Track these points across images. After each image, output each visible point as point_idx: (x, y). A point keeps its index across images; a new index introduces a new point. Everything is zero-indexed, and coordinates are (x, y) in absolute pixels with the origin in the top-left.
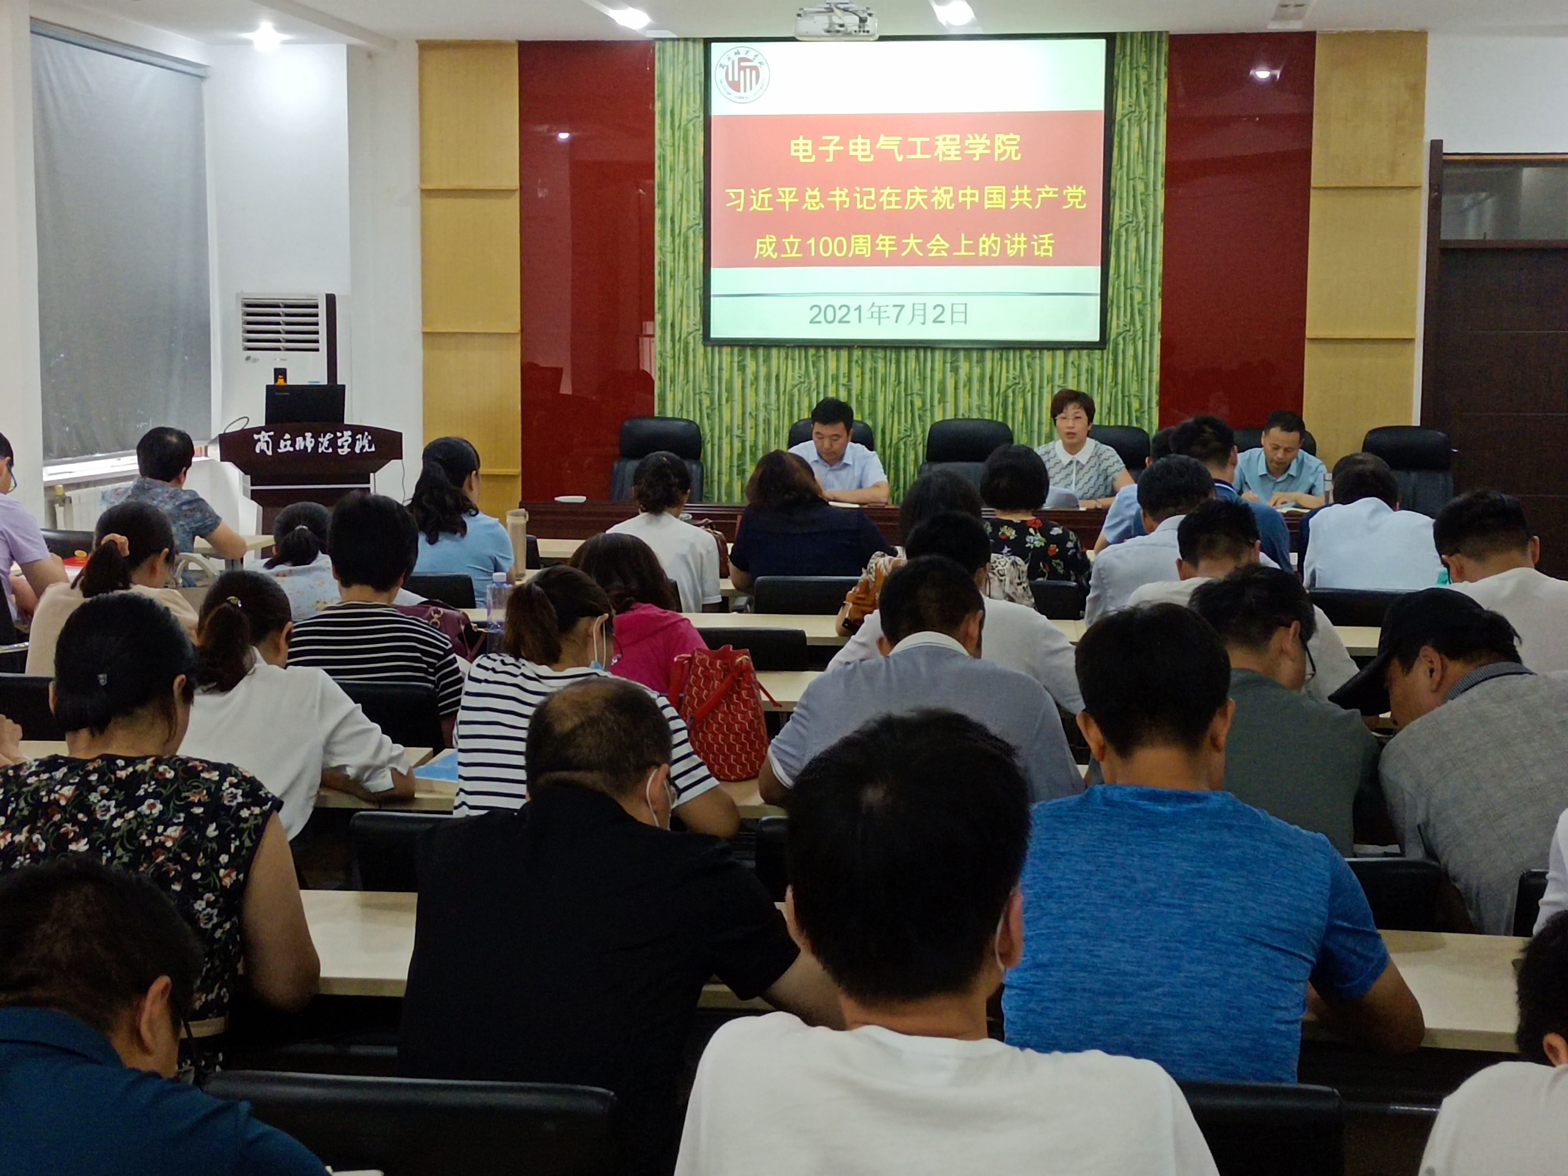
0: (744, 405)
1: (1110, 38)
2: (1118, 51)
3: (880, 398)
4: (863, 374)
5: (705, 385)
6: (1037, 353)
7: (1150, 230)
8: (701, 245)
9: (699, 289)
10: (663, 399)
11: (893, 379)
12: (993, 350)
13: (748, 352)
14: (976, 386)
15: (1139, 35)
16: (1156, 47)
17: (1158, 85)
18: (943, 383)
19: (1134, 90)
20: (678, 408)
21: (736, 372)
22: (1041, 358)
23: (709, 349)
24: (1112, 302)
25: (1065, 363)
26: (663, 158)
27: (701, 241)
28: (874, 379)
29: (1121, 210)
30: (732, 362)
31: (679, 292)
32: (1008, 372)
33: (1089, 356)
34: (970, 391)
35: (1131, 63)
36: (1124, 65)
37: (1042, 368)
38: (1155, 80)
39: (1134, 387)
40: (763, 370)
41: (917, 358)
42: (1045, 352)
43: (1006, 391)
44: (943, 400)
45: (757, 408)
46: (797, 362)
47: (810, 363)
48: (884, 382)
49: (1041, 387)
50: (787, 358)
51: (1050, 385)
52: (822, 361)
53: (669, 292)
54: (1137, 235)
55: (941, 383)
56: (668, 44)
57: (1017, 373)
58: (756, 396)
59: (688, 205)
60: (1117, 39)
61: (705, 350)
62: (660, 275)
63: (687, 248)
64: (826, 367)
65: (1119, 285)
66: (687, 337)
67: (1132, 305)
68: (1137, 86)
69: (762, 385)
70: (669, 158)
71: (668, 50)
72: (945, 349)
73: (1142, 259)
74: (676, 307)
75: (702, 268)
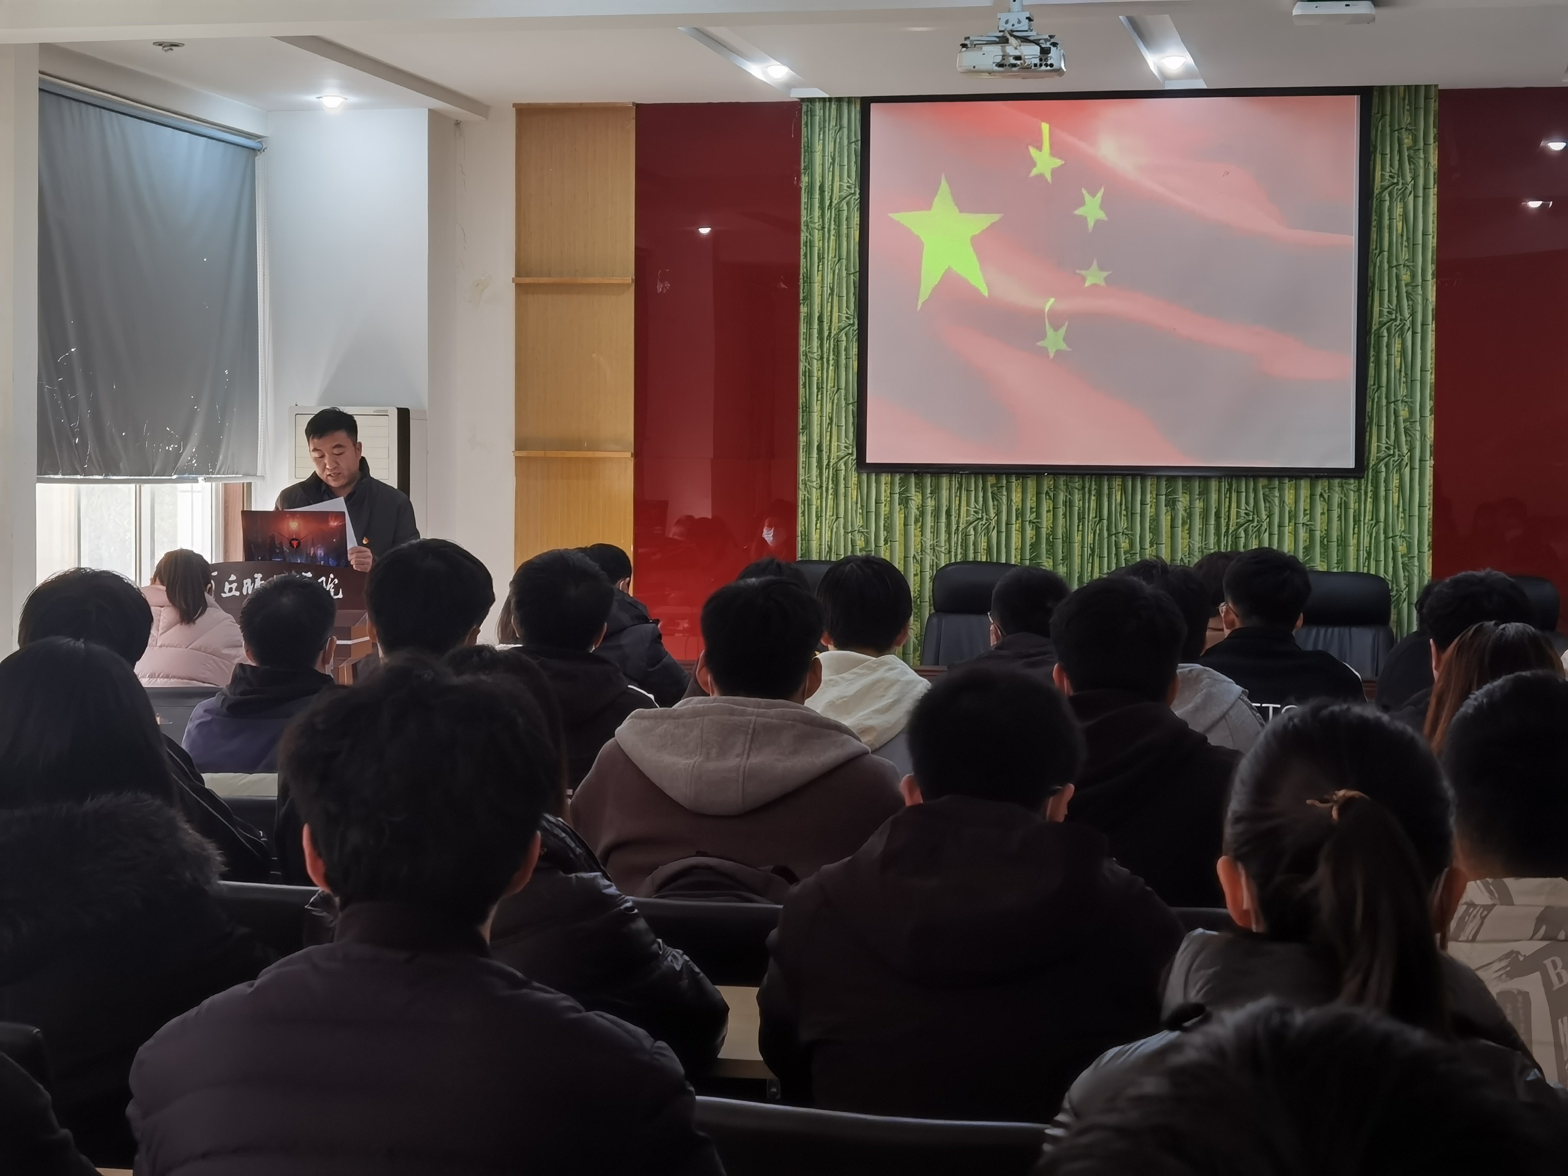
1: (1363, 93)
2: (1374, 110)
3: (1077, 538)
4: (1055, 508)
5: (859, 522)
6: (1276, 482)
7: (1419, 330)
8: (855, 350)
9: (853, 404)
10: (807, 537)
11: (1093, 514)
12: (1220, 478)
13: (913, 480)
14: (1197, 524)
15: (1402, 90)
16: (1423, 104)
17: (1426, 152)
18: (1156, 519)
19: (1397, 158)
20: (825, 549)
21: (897, 507)
22: (1281, 490)
23: (864, 477)
25: (1312, 495)
26: (810, 244)
27: (855, 345)
28: (1069, 515)
29: (1381, 305)
30: (892, 493)
31: (828, 408)
32: (1238, 506)
33: (1342, 487)
34: (1190, 530)
35: (1391, 126)
36: (1383, 126)
37: (1282, 502)
38: (1422, 145)
39: (1400, 527)
40: (930, 503)
41: (1124, 490)
42: (1286, 481)
43: (1236, 530)
44: (1156, 542)
45: (923, 552)
46: (973, 493)
47: (990, 495)
48: (1081, 518)
49: (1281, 526)
50: (960, 488)
51: (1292, 523)
52: (1005, 493)
53: (816, 408)
54: (1402, 335)
55: (1154, 520)
56: (818, 106)
57: (1251, 508)
58: (922, 535)
59: (840, 302)
60: (1375, 93)
61: (859, 477)
62: (805, 387)
63: (837, 354)
64: (1009, 499)
65: (1379, 398)
66: (837, 463)
67: (1396, 423)
68: (1400, 152)
69: (929, 521)
70: (817, 244)
71: (817, 113)
72: (1159, 478)
73: (1408, 367)
74: (824, 426)
75: (856, 378)
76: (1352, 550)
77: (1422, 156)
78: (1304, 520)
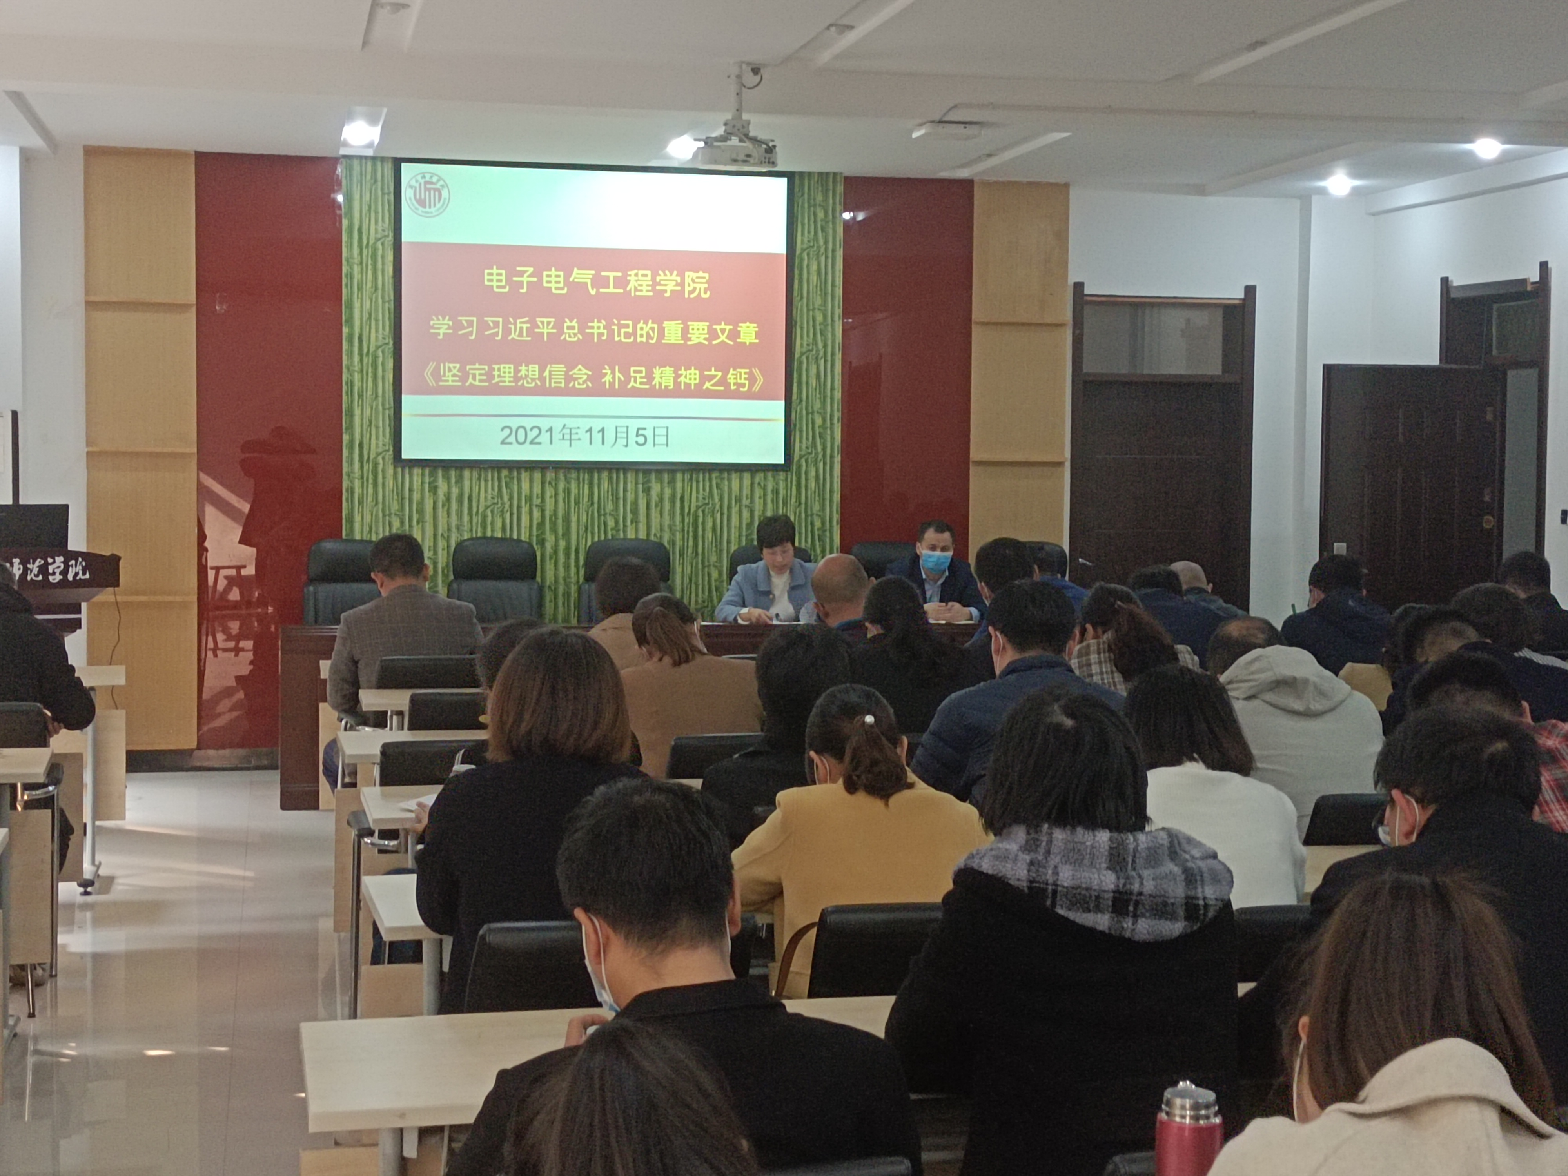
0: (435, 527)
1: (790, 176)
2: (796, 189)
3: (574, 519)
4: (556, 494)
5: (395, 506)
6: (726, 475)
7: (829, 358)
8: (391, 365)
9: (389, 409)
10: (351, 521)
11: (586, 499)
12: (683, 472)
13: (440, 473)
14: (667, 506)
15: (816, 175)
16: (831, 187)
17: (833, 223)
18: (635, 503)
19: (812, 226)
20: (366, 529)
21: (427, 494)
22: (729, 480)
23: (399, 470)
24: (795, 425)
25: (752, 484)
26: (351, 276)
27: (391, 360)
28: (567, 500)
29: (802, 338)
30: (423, 483)
31: (367, 412)
32: (697, 492)
33: (774, 477)
34: (661, 511)
35: (809, 202)
36: (803, 203)
37: (730, 489)
38: (831, 217)
39: (817, 507)
40: (455, 491)
41: (610, 479)
42: (733, 474)
43: (696, 511)
44: (635, 521)
45: (449, 530)
46: (490, 483)
47: (504, 484)
48: (577, 503)
49: (729, 507)
50: (479, 479)
51: (738, 506)
52: (516, 482)
53: (357, 412)
54: (817, 363)
56: (356, 162)
57: (707, 494)
58: (448, 517)
59: (377, 325)
60: (797, 177)
61: (394, 470)
62: (347, 395)
63: (375, 368)
64: (520, 488)
65: (801, 410)
66: (376, 458)
67: (813, 429)
68: (815, 222)
69: (454, 506)
70: (357, 277)
71: (355, 167)
72: (637, 471)
73: (822, 386)
74: (365, 427)
75: (391, 388)
77: (831, 225)
78: (745, 502)
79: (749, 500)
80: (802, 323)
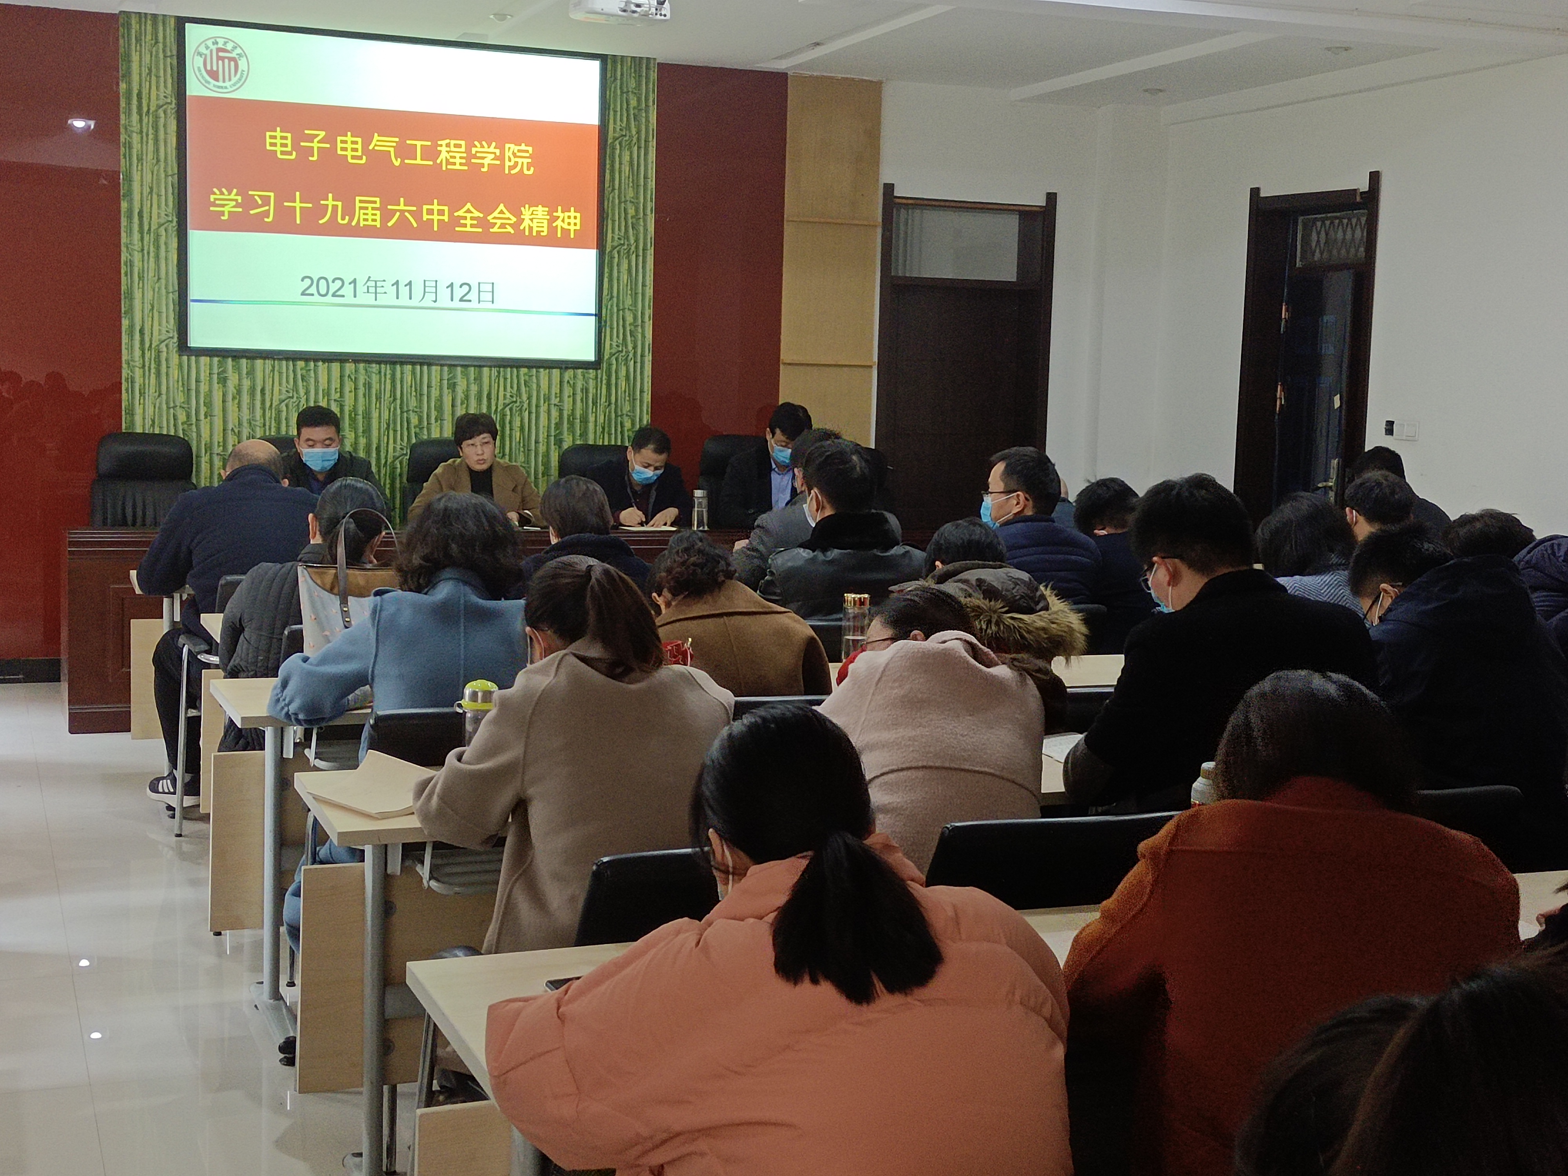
0: (225, 422)
1: (603, 58)
2: (610, 74)
3: (375, 414)
4: (356, 389)
5: (180, 398)
6: (534, 372)
7: (641, 253)
8: (175, 245)
9: (174, 292)
10: (131, 412)
11: (388, 395)
12: (490, 367)
13: (230, 363)
15: (629, 59)
16: (644, 73)
17: (647, 112)
18: (440, 399)
19: (625, 114)
20: (148, 422)
21: (216, 385)
22: (538, 377)
23: (185, 358)
24: (606, 322)
25: (561, 382)
26: (129, 146)
27: (175, 240)
28: (367, 395)
29: (614, 231)
30: (211, 373)
31: (149, 295)
32: (505, 390)
33: (583, 375)
35: (621, 88)
36: (616, 88)
37: (538, 386)
38: (644, 106)
39: (627, 407)
40: (246, 383)
41: (413, 373)
42: (542, 370)
43: (503, 405)
44: (440, 418)
45: (240, 424)
46: (284, 375)
47: (299, 377)
48: (378, 398)
49: (537, 406)
50: (273, 370)
51: (546, 404)
52: (312, 375)
53: (137, 295)
54: (628, 257)
55: (438, 400)
56: (135, 20)
57: (514, 391)
58: (239, 411)
59: (159, 201)
60: (610, 61)
61: (180, 359)
62: (126, 275)
63: (158, 248)
64: (317, 380)
65: (612, 306)
66: (158, 345)
67: (624, 327)
68: (628, 109)
69: (246, 398)
70: (136, 146)
71: (134, 26)
72: (442, 366)
73: (633, 282)
74: (146, 312)
75: (175, 270)
76: (591, 426)
77: (644, 115)
78: (555, 401)
79: (558, 399)
80: (613, 215)
